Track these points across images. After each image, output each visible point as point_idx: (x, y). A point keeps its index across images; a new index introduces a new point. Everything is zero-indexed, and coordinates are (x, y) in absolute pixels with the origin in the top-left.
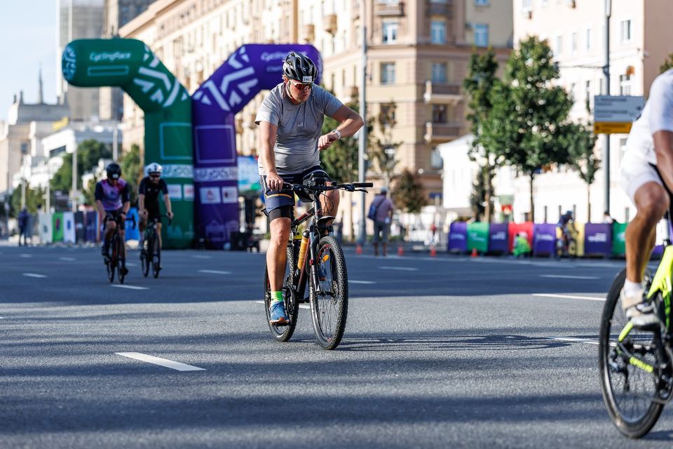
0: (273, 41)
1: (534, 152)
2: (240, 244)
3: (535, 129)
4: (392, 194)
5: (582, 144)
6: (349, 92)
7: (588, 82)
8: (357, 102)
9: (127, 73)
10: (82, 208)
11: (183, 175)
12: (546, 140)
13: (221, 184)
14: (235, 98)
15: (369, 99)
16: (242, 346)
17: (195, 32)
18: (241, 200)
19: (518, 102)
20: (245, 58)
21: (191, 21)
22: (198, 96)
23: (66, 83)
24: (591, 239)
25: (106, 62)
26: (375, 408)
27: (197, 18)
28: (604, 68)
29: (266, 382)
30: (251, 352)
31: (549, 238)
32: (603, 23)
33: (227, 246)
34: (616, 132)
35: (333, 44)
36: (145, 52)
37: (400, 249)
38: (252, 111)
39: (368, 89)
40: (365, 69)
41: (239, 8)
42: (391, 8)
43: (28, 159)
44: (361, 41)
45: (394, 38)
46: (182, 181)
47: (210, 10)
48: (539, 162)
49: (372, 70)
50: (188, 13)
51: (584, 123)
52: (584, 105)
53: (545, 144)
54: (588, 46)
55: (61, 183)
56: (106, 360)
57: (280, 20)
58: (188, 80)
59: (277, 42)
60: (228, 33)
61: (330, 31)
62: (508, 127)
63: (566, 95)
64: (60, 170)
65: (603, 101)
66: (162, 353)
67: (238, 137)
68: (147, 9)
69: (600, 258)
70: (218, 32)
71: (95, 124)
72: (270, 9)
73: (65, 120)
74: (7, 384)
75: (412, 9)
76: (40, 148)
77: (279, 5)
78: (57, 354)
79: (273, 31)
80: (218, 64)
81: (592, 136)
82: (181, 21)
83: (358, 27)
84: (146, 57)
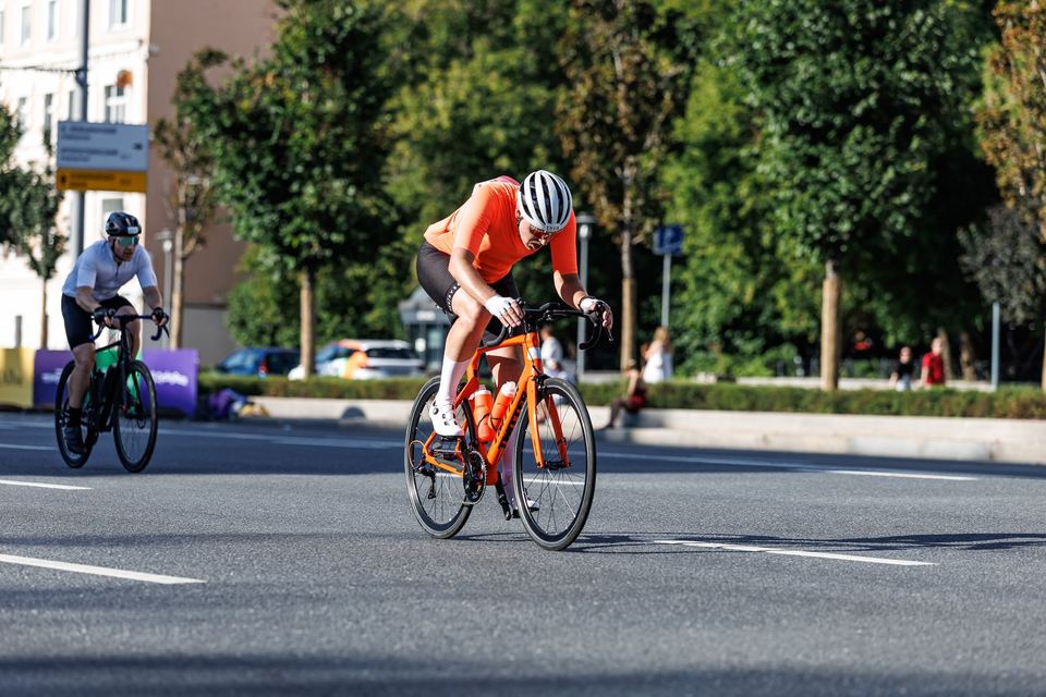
5: (36, 207)
7: (49, 98)
24: (46, 378)
28: (77, 72)
34: (95, 189)
51: (40, 170)
52: (40, 138)
54: (51, 34)
63: (9, 119)
65: (74, 135)
81: (52, 194)
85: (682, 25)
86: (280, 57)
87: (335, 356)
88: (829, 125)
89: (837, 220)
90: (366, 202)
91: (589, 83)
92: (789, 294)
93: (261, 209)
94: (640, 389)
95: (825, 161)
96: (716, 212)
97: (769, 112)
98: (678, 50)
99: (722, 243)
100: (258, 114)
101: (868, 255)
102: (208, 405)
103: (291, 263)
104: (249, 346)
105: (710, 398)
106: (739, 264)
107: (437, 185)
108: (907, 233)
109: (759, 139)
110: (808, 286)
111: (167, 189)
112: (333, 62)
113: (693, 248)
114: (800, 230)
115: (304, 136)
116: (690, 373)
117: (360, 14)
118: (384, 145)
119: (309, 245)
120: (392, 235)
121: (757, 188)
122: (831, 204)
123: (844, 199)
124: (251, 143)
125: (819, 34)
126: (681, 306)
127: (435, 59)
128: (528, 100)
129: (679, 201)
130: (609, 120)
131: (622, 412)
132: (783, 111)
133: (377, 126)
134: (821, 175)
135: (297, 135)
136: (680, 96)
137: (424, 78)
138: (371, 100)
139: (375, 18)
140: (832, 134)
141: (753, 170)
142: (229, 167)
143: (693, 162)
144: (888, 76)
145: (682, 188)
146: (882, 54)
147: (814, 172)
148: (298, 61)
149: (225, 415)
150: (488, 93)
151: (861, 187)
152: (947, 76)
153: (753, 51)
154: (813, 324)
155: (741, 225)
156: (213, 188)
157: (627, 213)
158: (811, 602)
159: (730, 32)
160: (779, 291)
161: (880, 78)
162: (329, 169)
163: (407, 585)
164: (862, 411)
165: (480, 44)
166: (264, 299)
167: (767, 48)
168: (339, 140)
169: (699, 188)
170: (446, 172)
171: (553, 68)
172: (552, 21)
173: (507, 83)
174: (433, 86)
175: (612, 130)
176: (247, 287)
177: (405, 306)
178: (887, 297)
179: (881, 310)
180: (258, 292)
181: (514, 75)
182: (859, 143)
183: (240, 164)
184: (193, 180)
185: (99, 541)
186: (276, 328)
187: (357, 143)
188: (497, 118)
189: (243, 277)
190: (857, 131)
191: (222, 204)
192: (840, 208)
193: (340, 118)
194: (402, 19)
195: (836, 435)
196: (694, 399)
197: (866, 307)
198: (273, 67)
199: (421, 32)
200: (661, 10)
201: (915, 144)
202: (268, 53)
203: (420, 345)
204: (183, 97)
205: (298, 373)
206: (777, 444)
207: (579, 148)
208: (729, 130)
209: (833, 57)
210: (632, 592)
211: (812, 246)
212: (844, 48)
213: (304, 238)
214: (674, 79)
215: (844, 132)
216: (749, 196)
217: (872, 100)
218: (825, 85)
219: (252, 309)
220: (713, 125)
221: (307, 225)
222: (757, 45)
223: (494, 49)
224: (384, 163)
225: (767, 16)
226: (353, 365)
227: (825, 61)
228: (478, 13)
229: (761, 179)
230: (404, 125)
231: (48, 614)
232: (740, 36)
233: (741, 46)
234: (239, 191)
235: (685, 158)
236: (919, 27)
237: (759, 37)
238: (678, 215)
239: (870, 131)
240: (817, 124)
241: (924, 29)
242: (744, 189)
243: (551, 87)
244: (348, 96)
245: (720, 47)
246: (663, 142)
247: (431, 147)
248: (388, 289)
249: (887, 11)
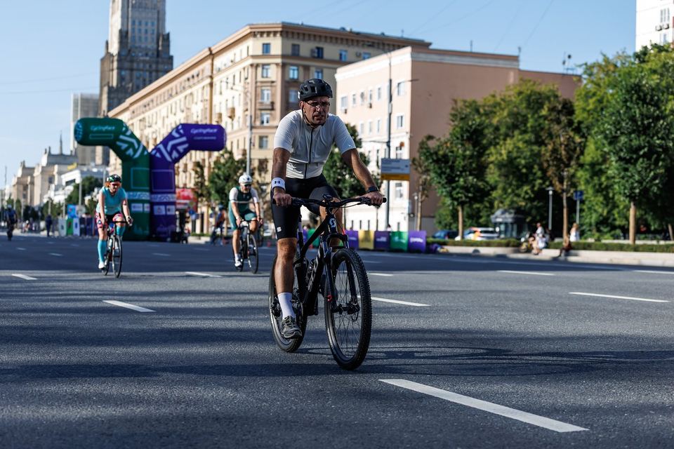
0: (197, 122)
1: (346, 189)
2: (176, 238)
3: (347, 177)
4: (264, 212)
6: (241, 152)
7: (378, 151)
8: (246, 158)
9: (112, 138)
10: (84, 216)
11: (144, 198)
12: (353, 183)
13: (166, 204)
14: (175, 154)
15: (252, 157)
16: (177, 298)
17: (153, 115)
18: (177, 213)
19: (338, 161)
20: (182, 131)
21: (150, 109)
22: (154, 152)
23: (76, 143)
24: (378, 240)
25: (101, 132)
26: (253, 335)
27: (154, 107)
28: (387, 143)
29: (191, 319)
30: (182, 302)
31: (354, 239)
32: (387, 117)
33: (169, 239)
34: (393, 180)
35: (232, 124)
36: (123, 126)
37: (269, 243)
38: (185, 162)
39: (252, 151)
40: (251, 139)
41: (178, 102)
42: (267, 105)
43: (53, 186)
44: (248, 124)
45: (267, 122)
46: (143, 202)
47: (161, 103)
48: (349, 195)
49: (254, 140)
50: (149, 105)
51: (375, 174)
52: (375, 164)
53: (353, 185)
54: (378, 130)
55: (71, 200)
56: (97, 305)
57: (202, 110)
58: (148, 143)
59: (200, 123)
60: (171, 116)
61: (230, 117)
62: (332, 175)
63: (365, 157)
64: (72, 193)
65: (386, 162)
66: (131, 301)
67: (176, 177)
68: (124, 101)
69: (383, 251)
70: (165, 115)
71: (93, 167)
72: (196, 103)
73: (75, 165)
74: (39, 317)
75: (278, 106)
76: (60, 180)
77: (202, 101)
78: (68, 301)
79: (198, 116)
80: (166, 135)
81: (379, 181)
82: (144, 109)
83: (247, 115)
84: (124, 129)
85: (583, 126)
86: (452, 137)
87: (470, 233)
88: (631, 158)
89: (635, 188)
90: (480, 184)
91: (552, 144)
92: (619, 213)
93: (446, 186)
94: (570, 243)
95: (630, 169)
96: (594, 186)
97: (612, 154)
98: (581, 134)
99: (596, 196)
100: (445, 156)
101: (644, 200)
102: (429, 248)
103: (456, 203)
104: (442, 230)
105: (593, 247)
106: (602, 203)
107: (503, 178)
108: (658, 193)
109: (608, 162)
110: (625, 210)
111: (416, 178)
112: (469, 139)
113: (587, 198)
114: (622, 192)
115: (460, 163)
116: (586, 238)
117: (477, 123)
118: (486, 165)
119: (461, 197)
120: (488, 194)
121: (608, 178)
122: (632, 183)
123: (637, 182)
124: (443, 165)
125: (628, 128)
126: (583, 217)
127: (502, 137)
128: (532, 150)
129: (582, 183)
130: (559, 156)
131: (564, 252)
132: (616, 153)
133: (483, 159)
134: (629, 174)
135: (457, 162)
136: (582, 149)
137: (498, 144)
138: (481, 151)
139: (482, 124)
140: (633, 161)
141: (606, 172)
142: (436, 172)
143: (587, 170)
144: (652, 142)
145: (583, 178)
146: (649, 135)
147: (627, 173)
148: (458, 138)
149: (435, 252)
150: (519, 148)
151: (642, 178)
152: (671, 141)
153: (606, 134)
154: (627, 223)
155: (603, 190)
156: (430, 180)
157: (565, 187)
158: (629, 314)
159: (599, 128)
160: (615, 212)
161: (648, 142)
162: (468, 173)
163: (496, 307)
164: (643, 251)
165: (516, 132)
166: (447, 215)
167: (611, 133)
168: (471, 163)
169: (589, 179)
170: (506, 174)
171: (540, 140)
172: (540, 125)
173: (525, 145)
174: (501, 146)
175: (560, 160)
176: (441, 211)
177: (492, 217)
178: (651, 213)
179: (649, 217)
180: (445, 212)
181: (527, 142)
182: (642, 163)
183: (439, 171)
184: (424, 177)
185: (396, 292)
186: (451, 224)
187: (477, 165)
188: (522, 156)
189: (440, 207)
190: (641, 160)
191: (433, 185)
192: (636, 185)
193: (471, 157)
194: (491, 125)
195: (635, 259)
196: (588, 247)
197: (645, 217)
198: (449, 140)
199: (497, 129)
200: (576, 121)
201: (660, 164)
202: (448, 136)
203: (497, 229)
204: (421, 150)
205: (458, 238)
206: (615, 262)
207: (549, 166)
208: (598, 160)
209: (633, 136)
210: (569, 310)
211: (627, 197)
212: (637, 133)
213: (460, 195)
214: (580, 143)
215: (637, 160)
216: (605, 181)
217: (646, 149)
218: (630, 145)
219: (443, 218)
220: (593, 158)
221: (461, 191)
222: (608, 132)
223: (521, 134)
224: (485, 171)
225: (611, 122)
226: (476, 236)
227: (630, 137)
228: (515, 123)
229: (609, 176)
230: (492, 159)
231: (381, 315)
232: (602, 129)
233: (602, 132)
234: (438, 180)
235: (584, 169)
236: (661, 125)
237: (608, 129)
238: (582, 187)
239: (645, 160)
240: (628, 157)
241: (663, 126)
242: (603, 179)
243: (540, 146)
244: (474, 150)
245: (595, 133)
246: (577, 163)
247: (500, 166)
248: (487, 211)
249: (651, 120)
